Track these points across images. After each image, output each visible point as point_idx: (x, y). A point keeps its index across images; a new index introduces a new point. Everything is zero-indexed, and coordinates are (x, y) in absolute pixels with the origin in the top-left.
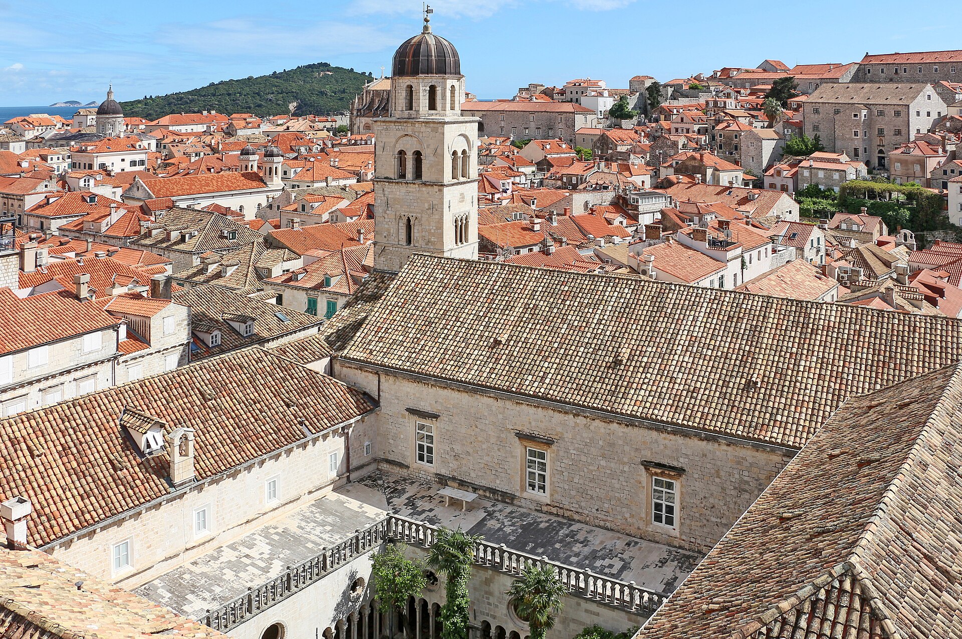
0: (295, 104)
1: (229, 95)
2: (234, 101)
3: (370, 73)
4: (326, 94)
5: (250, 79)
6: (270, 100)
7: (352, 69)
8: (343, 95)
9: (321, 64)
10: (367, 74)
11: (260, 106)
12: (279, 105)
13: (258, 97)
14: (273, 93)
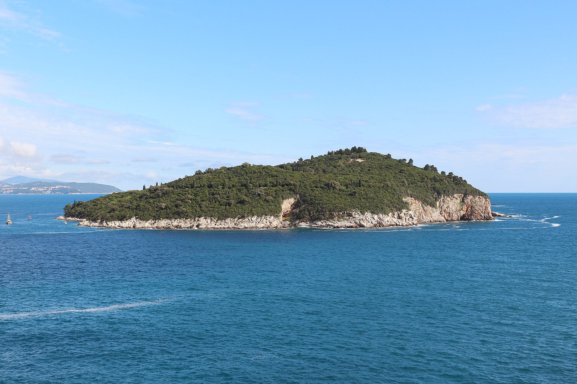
0: (292, 201)
1: (210, 186)
2: (213, 194)
3: (411, 160)
4: (334, 188)
5: (244, 167)
6: (259, 195)
7: (389, 156)
8: (357, 190)
9: (354, 149)
10: (407, 162)
11: (242, 202)
12: (267, 201)
13: (245, 191)
14: (266, 185)
